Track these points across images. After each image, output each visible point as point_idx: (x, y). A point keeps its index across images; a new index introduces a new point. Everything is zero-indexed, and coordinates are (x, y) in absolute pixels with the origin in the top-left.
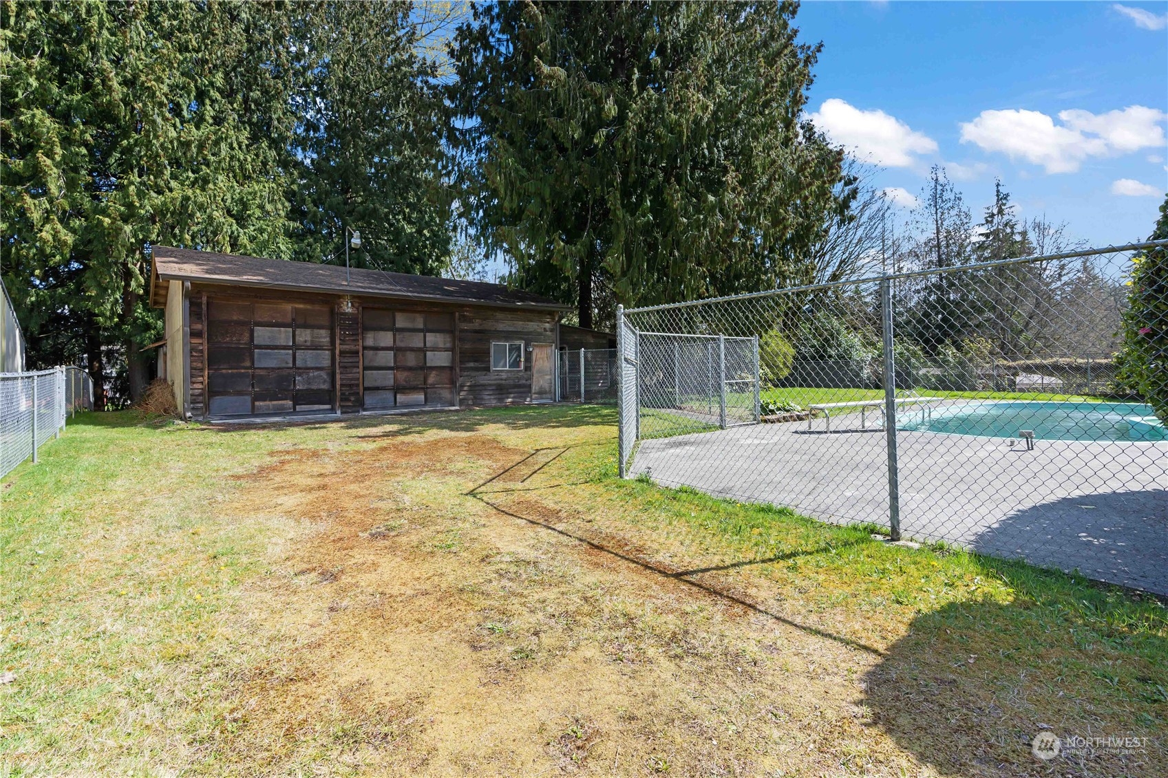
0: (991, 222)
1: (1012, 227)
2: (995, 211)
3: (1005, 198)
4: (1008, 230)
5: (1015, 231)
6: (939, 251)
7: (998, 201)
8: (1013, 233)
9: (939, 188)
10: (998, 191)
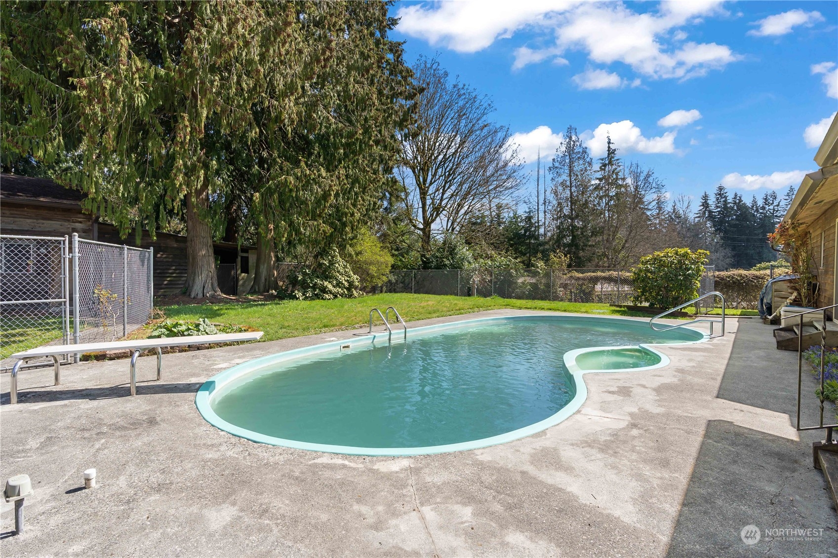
0: (604, 170)
1: (617, 174)
2: (607, 162)
3: (614, 153)
4: (615, 176)
5: (619, 177)
6: (571, 190)
7: (609, 154)
8: (617, 179)
9: (572, 143)
10: (609, 147)
